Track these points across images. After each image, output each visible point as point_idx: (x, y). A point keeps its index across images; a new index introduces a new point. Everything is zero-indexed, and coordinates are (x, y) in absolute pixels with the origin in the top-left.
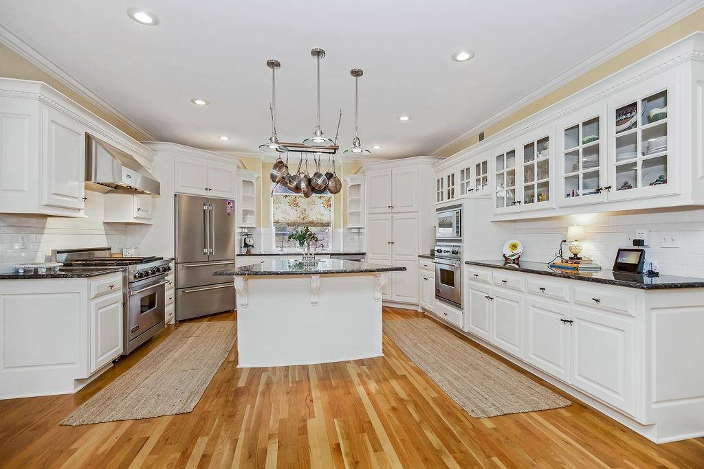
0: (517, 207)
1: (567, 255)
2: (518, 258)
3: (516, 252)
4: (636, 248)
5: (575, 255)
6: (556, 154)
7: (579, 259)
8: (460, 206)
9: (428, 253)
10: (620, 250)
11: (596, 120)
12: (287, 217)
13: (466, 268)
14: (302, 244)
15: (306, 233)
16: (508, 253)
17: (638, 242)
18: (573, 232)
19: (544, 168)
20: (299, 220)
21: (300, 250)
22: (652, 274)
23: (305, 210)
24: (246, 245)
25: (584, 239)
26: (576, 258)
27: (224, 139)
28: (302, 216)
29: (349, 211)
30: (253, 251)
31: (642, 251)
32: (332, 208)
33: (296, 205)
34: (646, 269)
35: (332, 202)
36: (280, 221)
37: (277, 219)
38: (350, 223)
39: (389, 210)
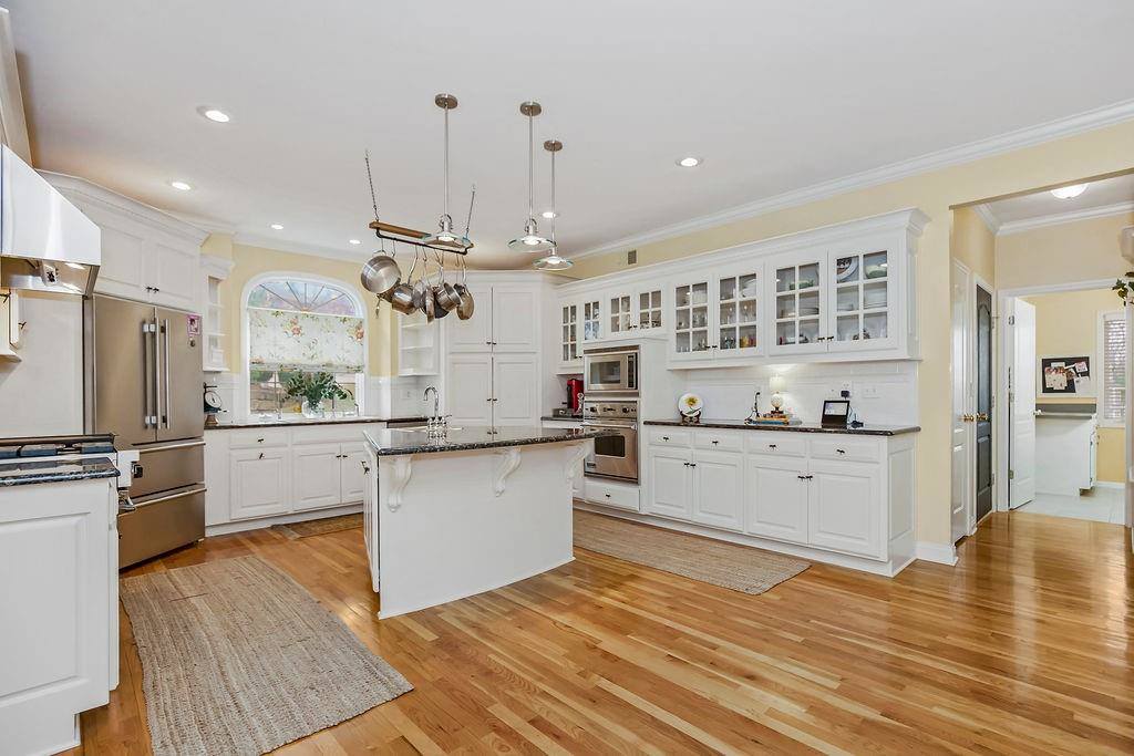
0: (709, 353)
1: (766, 408)
2: (698, 416)
3: (694, 408)
4: (843, 399)
5: (777, 408)
6: (765, 293)
7: (782, 412)
8: (636, 347)
9: (551, 414)
10: (826, 402)
11: (816, 265)
12: (279, 353)
13: (644, 431)
14: (313, 405)
16: (686, 409)
17: (845, 394)
18: (776, 382)
19: (749, 307)
20: (304, 360)
21: (310, 416)
22: (856, 424)
23: (315, 342)
24: (207, 408)
25: (785, 390)
26: (777, 412)
27: (181, 186)
28: (310, 353)
29: (401, 348)
30: (220, 421)
31: (848, 402)
32: (366, 340)
33: (298, 331)
34: (850, 420)
35: (365, 329)
36: (265, 359)
37: (257, 357)
38: (404, 368)
39: (489, 348)
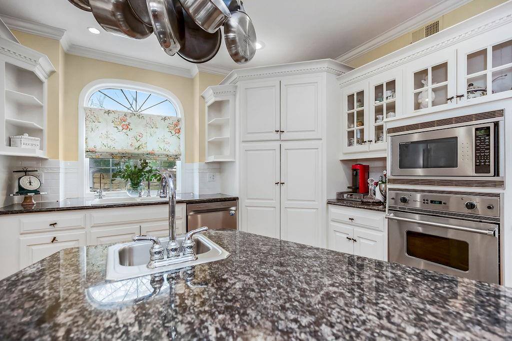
12: (110, 143)
14: (135, 185)
15: (144, 168)
20: (131, 150)
23: (141, 135)
28: (137, 145)
29: (207, 139)
32: (182, 135)
33: (126, 127)
35: (182, 126)
36: (98, 149)
37: (91, 147)
38: (209, 156)
39: (277, 136)
